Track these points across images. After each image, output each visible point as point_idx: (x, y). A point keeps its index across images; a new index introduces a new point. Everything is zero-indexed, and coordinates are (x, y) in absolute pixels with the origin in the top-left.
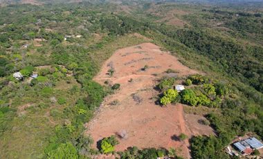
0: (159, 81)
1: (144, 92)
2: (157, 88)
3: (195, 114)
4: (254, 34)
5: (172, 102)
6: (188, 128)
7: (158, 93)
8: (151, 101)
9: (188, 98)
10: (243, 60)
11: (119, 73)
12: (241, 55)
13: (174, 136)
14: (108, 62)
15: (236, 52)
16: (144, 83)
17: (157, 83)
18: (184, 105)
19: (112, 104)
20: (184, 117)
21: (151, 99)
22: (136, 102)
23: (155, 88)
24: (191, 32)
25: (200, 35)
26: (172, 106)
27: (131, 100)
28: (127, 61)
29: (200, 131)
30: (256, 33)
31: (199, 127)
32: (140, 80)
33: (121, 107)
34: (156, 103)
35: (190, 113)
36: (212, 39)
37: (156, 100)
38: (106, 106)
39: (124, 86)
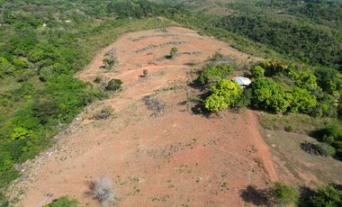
0: (199, 72)
1: (170, 92)
2: (196, 84)
3: (287, 130)
4: (333, 21)
5: (231, 106)
6: (282, 164)
7: (198, 92)
8: (184, 107)
9: (269, 95)
10: (331, 49)
11: (124, 65)
12: (326, 43)
13: (250, 188)
14: (106, 50)
15: (317, 40)
16: (170, 78)
17: (196, 77)
18: (259, 113)
19: (98, 117)
20: (265, 138)
21: (184, 103)
22: (151, 112)
23: (191, 85)
24: (243, 19)
25: (257, 21)
26: (232, 115)
27: (142, 108)
28: (141, 47)
29: (318, 173)
30: (337, 19)
31: (309, 160)
32: (162, 73)
33: (117, 123)
34: (195, 111)
35: (275, 128)
36: (276, 25)
37: (194, 105)
38: (86, 121)
39: (130, 85)
